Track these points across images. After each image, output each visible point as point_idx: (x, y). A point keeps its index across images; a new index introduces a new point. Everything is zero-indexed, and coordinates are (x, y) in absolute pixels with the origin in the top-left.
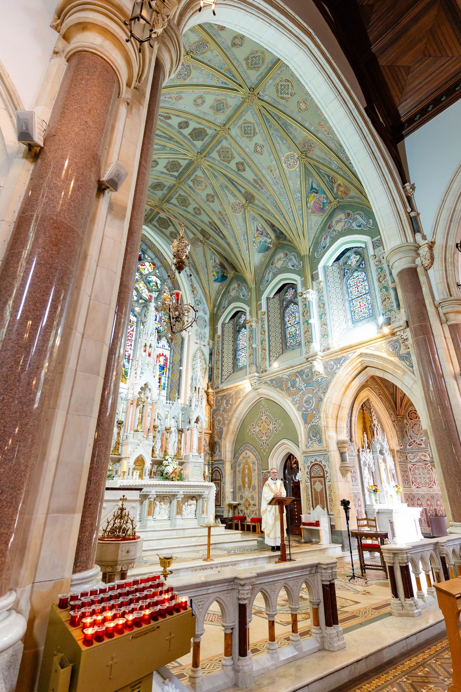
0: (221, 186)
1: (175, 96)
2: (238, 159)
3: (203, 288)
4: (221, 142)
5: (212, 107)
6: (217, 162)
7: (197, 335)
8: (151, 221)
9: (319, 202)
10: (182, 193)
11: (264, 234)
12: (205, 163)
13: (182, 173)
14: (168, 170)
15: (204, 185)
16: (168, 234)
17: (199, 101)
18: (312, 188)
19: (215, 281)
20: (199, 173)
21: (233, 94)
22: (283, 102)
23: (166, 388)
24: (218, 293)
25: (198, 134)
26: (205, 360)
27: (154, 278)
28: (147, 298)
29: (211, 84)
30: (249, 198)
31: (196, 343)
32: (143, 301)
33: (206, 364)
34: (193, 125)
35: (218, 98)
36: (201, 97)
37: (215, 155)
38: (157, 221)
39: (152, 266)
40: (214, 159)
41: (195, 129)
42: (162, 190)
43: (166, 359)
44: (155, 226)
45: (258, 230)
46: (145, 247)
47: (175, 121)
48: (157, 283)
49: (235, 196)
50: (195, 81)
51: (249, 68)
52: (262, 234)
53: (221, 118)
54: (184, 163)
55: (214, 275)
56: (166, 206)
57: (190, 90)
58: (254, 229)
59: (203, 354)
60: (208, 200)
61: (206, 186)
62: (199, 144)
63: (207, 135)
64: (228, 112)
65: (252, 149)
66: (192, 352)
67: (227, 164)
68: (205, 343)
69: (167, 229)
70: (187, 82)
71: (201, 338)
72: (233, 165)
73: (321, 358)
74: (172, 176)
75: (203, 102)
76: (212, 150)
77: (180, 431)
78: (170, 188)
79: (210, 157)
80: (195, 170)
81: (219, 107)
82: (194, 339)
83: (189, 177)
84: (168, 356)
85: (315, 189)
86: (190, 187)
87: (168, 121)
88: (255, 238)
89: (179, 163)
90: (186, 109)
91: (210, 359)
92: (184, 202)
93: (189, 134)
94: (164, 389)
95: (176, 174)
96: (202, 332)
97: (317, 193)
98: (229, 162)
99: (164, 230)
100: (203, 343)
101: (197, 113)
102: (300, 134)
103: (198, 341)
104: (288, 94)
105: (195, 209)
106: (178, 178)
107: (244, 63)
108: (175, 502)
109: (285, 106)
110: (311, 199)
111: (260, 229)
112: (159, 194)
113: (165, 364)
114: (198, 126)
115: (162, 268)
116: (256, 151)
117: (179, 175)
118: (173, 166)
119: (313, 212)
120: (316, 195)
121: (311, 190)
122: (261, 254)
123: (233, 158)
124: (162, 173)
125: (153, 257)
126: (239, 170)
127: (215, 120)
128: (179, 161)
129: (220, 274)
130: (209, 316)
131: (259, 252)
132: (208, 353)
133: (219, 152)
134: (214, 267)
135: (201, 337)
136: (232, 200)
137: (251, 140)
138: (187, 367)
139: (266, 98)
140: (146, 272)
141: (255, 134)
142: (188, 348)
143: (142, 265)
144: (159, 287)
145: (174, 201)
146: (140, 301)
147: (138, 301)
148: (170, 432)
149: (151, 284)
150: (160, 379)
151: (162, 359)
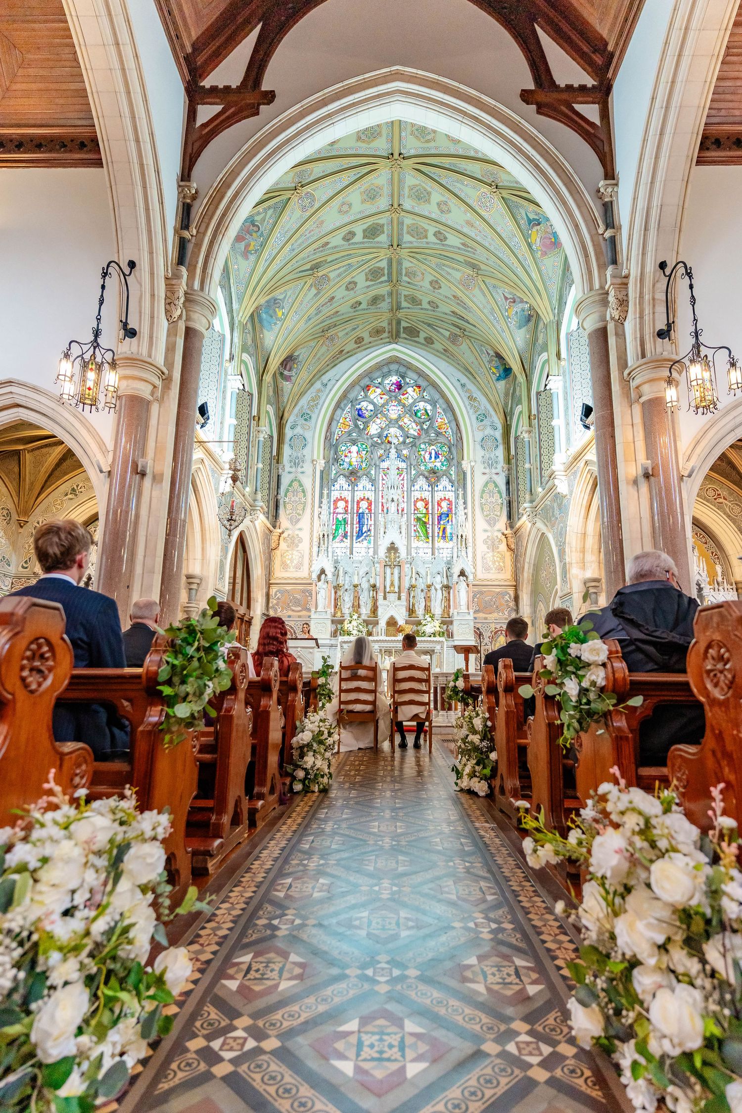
0: (437, 265)
1: (315, 225)
2: (431, 230)
3: (486, 395)
4: (402, 223)
5: (363, 201)
6: (415, 244)
7: (484, 463)
8: (398, 335)
9: (547, 235)
10: (407, 293)
11: (517, 300)
12: (404, 253)
13: (390, 274)
14: (371, 280)
15: (419, 274)
16: (423, 341)
17: (345, 208)
18: (530, 221)
19: (498, 380)
20: (406, 264)
21: (374, 174)
22: (432, 144)
24: (506, 394)
25: (372, 232)
26: (499, 492)
27: (422, 405)
28: (416, 434)
29: (344, 185)
30: (474, 267)
31: (484, 474)
32: (411, 440)
33: (501, 497)
34: (359, 229)
35: (362, 190)
36: (343, 204)
37: (407, 238)
38: (404, 332)
39: (417, 390)
40: (411, 243)
41: (364, 231)
42: (384, 300)
43: (450, 504)
44: (406, 339)
45: (506, 298)
46: (402, 369)
47: (336, 240)
48: (426, 410)
49: (458, 270)
50: (324, 198)
51: (369, 143)
52: (514, 302)
53: (383, 203)
54: (384, 264)
55: (493, 373)
56: (400, 315)
57: (326, 209)
58: (500, 299)
59: (496, 486)
60: (434, 288)
61: (423, 274)
62: (383, 238)
63: (383, 225)
64: (386, 191)
65: (439, 212)
66: (478, 487)
67: (425, 240)
68: (497, 471)
69: (418, 336)
70: (317, 206)
71: (491, 466)
72: (431, 238)
73: (564, 473)
74: (382, 282)
75: (350, 205)
76: (400, 235)
77: (447, 587)
78: (391, 294)
79: (405, 243)
80: (399, 263)
81: (371, 195)
82: (479, 468)
83: (399, 273)
85: (534, 220)
86: (409, 283)
87: (329, 246)
88: (507, 311)
89: (379, 268)
90: (338, 224)
91: (508, 489)
92: (414, 301)
93: (364, 238)
94: (451, 540)
95: (385, 278)
96: (492, 456)
97: (539, 224)
98: (426, 237)
99: (416, 339)
100: (494, 471)
101: (352, 218)
102: (475, 168)
103: (487, 471)
104: (429, 133)
105: (429, 303)
106: (390, 280)
107: (360, 144)
109: (436, 148)
110: (534, 237)
111: (509, 296)
112: (384, 305)
113: (450, 509)
114: (365, 226)
115: (430, 388)
116: (442, 212)
117: (388, 277)
118: (375, 274)
119: (544, 254)
120: (538, 227)
121: (529, 224)
122: (524, 329)
123: (426, 231)
124: (368, 287)
125: (415, 376)
126: (441, 240)
127: (378, 208)
128: (377, 265)
129: (501, 369)
130: (501, 431)
131: (520, 328)
132: (504, 481)
133: (408, 233)
134: (490, 362)
135: (490, 463)
136: (458, 275)
137: (429, 203)
138: (473, 508)
139: (413, 152)
140: (411, 401)
141: (429, 194)
142: (472, 483)
143: (403, 394)
144: (430, 414)
145: (404, 304)
146: (408, 441)
147: (404, 442)
148: (436, 590)
149: (419, 414)
150: (444, 529)
151: (444, 504)
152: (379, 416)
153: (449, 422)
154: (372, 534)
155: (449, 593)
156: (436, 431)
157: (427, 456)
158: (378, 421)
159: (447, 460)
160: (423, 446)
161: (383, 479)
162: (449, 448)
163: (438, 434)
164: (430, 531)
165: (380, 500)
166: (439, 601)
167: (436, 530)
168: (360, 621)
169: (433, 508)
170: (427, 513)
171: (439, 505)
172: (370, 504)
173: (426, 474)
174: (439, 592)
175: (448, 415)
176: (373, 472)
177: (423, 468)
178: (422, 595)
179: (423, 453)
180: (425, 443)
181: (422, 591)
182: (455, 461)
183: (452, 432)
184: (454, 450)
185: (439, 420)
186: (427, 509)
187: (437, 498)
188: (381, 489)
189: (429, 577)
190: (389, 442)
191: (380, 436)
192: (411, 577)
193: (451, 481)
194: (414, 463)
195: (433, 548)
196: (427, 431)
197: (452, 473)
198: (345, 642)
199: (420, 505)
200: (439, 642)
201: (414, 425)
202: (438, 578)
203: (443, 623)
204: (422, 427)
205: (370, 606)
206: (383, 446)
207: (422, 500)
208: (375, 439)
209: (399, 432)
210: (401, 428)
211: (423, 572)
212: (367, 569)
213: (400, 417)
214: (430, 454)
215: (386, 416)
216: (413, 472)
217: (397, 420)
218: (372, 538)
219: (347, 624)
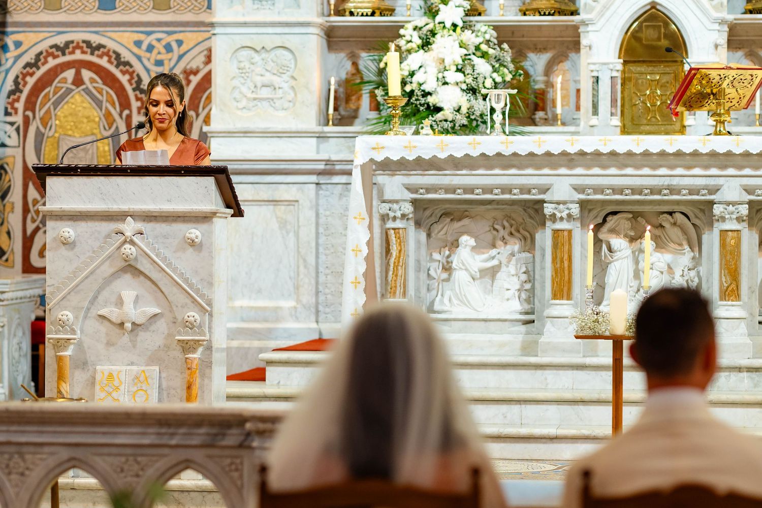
108: (544, 238)
219: (409, 51)
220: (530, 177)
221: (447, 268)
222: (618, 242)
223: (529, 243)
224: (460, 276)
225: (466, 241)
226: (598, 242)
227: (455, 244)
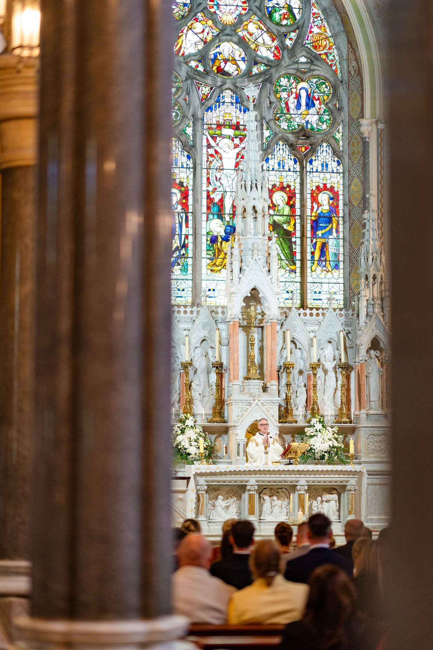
23: (341, 265)
28: (271, 57)
32: (263, 68)
43: (335, 197)
84: (340, 189)
94: (337, 267)
108: (245, 496)
113: (334, 208)
144: (298, 17)
146: (255, 70)
147: (248, 74)
148: (326, 372)
149: (277, 16)
150: (324, 246)
151: (324, 198)
152: (200, 15)
153: (334, 36)
154: (190, 254)
155: (348, 378)
156: (309, 51)
157: (292, 103)
158: (198, 27)
159: (331, 112)
160: (284, 82)
161: (209, 146)
162: (335, 88)
163: (314, 59)
164: (297, 249)
165: (204, 187)
166: (330, 391)
167: (309, 249)
168: (199, 429)
169: (303, 206)
170: (293, 215)
171: (314, 199)
172: (185, 195)
173: (291, 138)
174: (331, 374)
175: (333, 21)
176: (189, 131)
177: (284, 125)
178: (301, 381)
179: (284, 95)
180: (288, 76)
181: (301, 372)
182: (344, 115)
183: (340, 55)
184: (342, 91)
185: (316, 30)
186: (292, 207)
187: (310, 187)
188: (205, 165)
189: (314, 350)
190: (220, 70)
191: (202, 57)
192: (283, 348)
193: (335, 153)
194: (269, 115)
195: (303, 283)
196: (292, 52)
197: (338, 136)
198: (201, 475)
199: (280, 198)
200: (355, 473)
201: (267, 37)
202: (329, 351)
203: (341, 431)
204: (282, 42)
205: (211, 401)
206: (209, 81)
207: (282, 189)
208: (193, 64)
209: (238, 53)
210: (242, 42)
211: (303, 339)
212: (204, 333)
213: (240, 20)
214: (298, 97)
215: (213, 17)
216: (267, 133)
217: (235, 27)
218: (190, 261)
219: (177, 435)
220: (243, 478)
221: (214, 506)
222: (266, 498)
223: (240, 498)
224: (219, 508)
225: (220, 497)
226: (260, 497)
227: (216, 498)
